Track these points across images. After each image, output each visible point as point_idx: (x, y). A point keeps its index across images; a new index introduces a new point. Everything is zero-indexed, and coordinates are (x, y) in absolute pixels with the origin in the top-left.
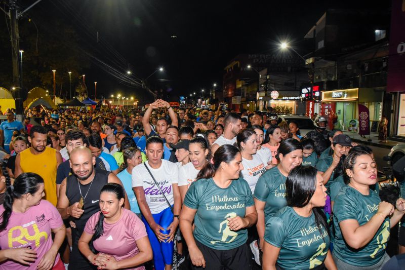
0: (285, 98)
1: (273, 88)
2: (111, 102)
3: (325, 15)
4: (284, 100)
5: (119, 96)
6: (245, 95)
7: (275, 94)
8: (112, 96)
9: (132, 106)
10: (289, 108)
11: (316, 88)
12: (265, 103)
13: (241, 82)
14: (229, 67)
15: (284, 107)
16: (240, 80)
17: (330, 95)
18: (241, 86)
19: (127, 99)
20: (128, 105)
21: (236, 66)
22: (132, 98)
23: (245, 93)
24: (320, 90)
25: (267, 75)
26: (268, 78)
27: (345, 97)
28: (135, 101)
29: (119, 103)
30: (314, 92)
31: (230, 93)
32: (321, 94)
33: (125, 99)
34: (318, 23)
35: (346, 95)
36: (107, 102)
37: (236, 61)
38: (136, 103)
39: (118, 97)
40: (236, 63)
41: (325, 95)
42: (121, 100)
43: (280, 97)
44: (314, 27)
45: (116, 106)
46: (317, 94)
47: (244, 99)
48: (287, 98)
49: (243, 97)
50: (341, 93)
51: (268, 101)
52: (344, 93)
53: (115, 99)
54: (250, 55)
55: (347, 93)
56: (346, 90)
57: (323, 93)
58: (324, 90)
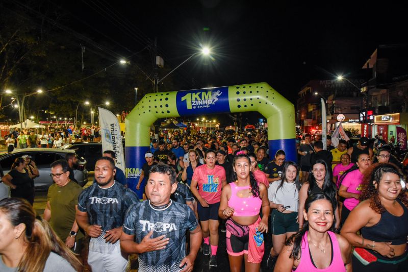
0: (351, 120)
1: (339, 112)
2: (196, 125)
3: (376, 51)
4: (350, 122)
5: (203, 119)
6: (316, 118)
7: (340, 117)
8: (198, 119)
9: (214, 128)
10: (355, 129)
11: (371, 112)
12: (332, 125)
13: (312, 106)
14: (302, 92)
15: (350, 129)
16: (311, 105)
17: (380, 119)
18: (312, 109)
19: (210, 122)
20: (210, 127)
21: (308, 92)
22: (214, 121)
23: (316, 116)
24: (374, 114)
25: (333, 100)
26: (334, 103)
27: (391, 121)
28: (217, 123)
29: (203, 125)
30: (369, 116)
31: (303, 116)
32: (374, 117)
33: (208, 122)
34: (372, 56)
35: (391, 118)
36: (193, 125)
37: (308, 86)
38: (217, 126)
39: (202, 121)
40: (309, 88)
41: (377, 118)
42: (205, 122)
43: (346, 120)
44: (369, 60)
45: (200, 128)
46: (371, 117)
47: (315, 122)
48: (353, 120)
49: (314, 119)
50: (388, 117)
51: (335, 124)
52: (390, 116)
53: (200, 122)
54: (321, 81)
55: (392, 117)
56: (391, 115)
57: (375, 117)
58: (376, 114)
